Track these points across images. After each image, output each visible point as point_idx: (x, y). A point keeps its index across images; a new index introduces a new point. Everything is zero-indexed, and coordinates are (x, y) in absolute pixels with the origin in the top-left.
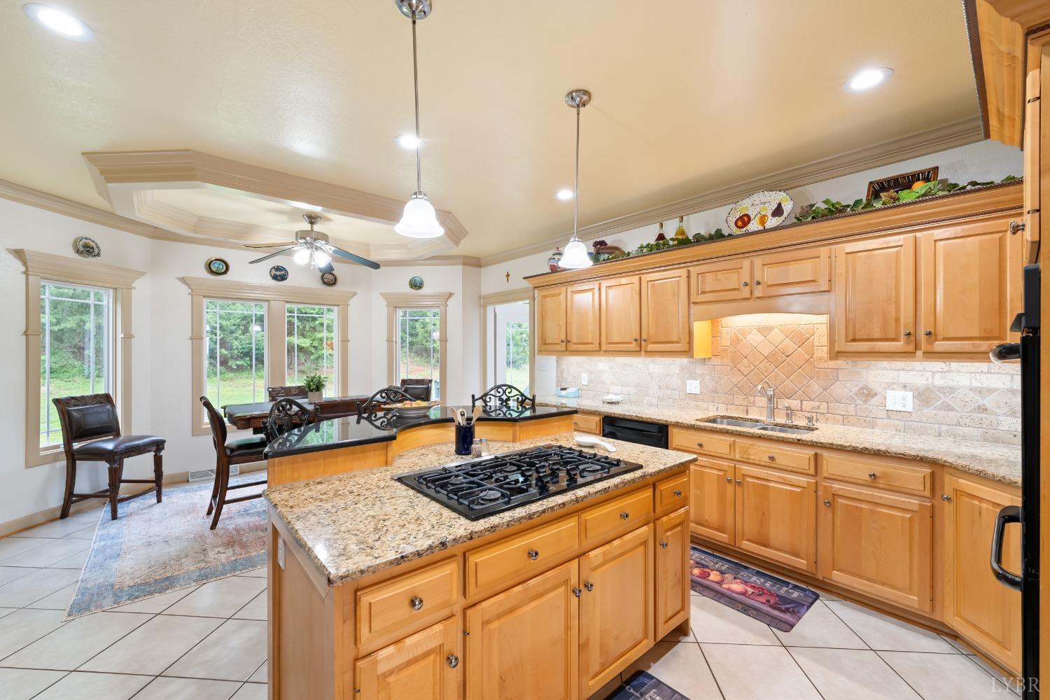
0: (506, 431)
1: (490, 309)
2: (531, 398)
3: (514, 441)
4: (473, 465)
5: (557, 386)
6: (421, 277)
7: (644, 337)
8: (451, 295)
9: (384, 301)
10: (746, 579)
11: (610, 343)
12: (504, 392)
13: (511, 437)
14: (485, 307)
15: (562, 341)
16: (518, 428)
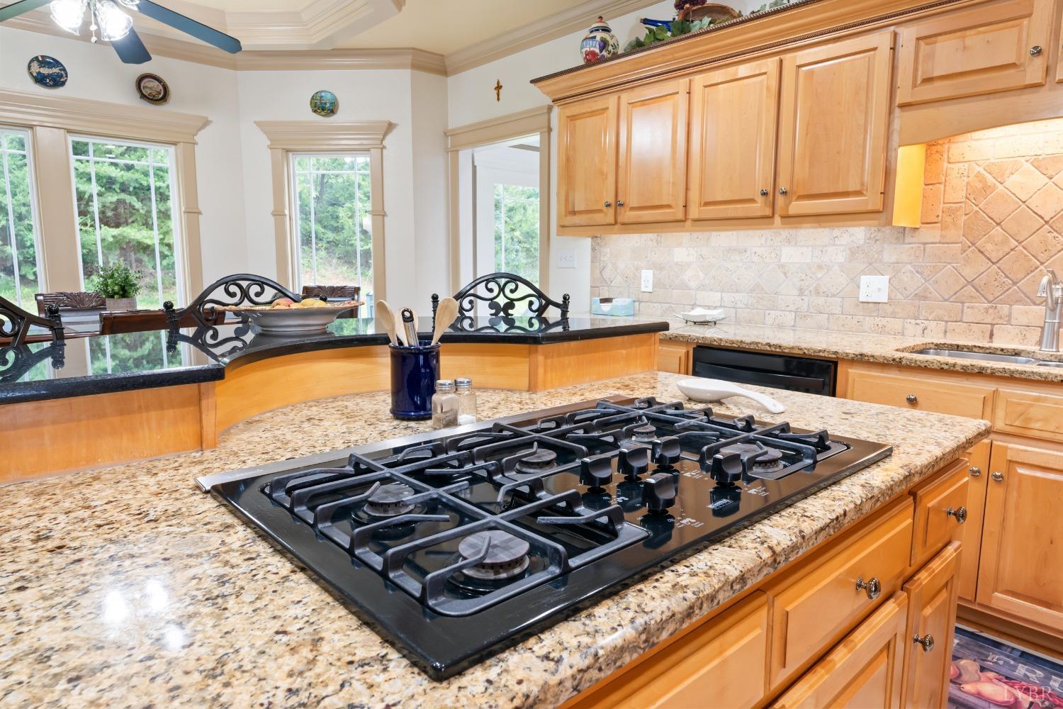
0: (515, 365)
1: (464, 156)
2: (560, 301)
3: (532, 388)
4: (437, 448)
5: (593, 294)
6: (333, 92)
7: (783, 185)
8: (390, 127)
9: (265, 137)
10: (1005, 671)
11: (707, 204)
12: (502, 289)
13: (525, 382)
14: (455, 152)
15: (608, 205)
16: (541, 358)
